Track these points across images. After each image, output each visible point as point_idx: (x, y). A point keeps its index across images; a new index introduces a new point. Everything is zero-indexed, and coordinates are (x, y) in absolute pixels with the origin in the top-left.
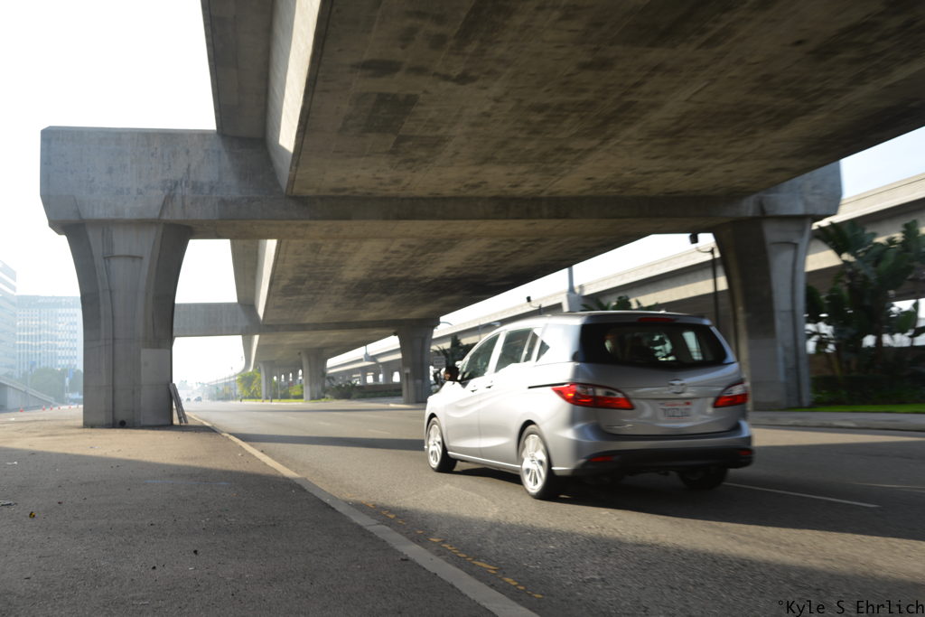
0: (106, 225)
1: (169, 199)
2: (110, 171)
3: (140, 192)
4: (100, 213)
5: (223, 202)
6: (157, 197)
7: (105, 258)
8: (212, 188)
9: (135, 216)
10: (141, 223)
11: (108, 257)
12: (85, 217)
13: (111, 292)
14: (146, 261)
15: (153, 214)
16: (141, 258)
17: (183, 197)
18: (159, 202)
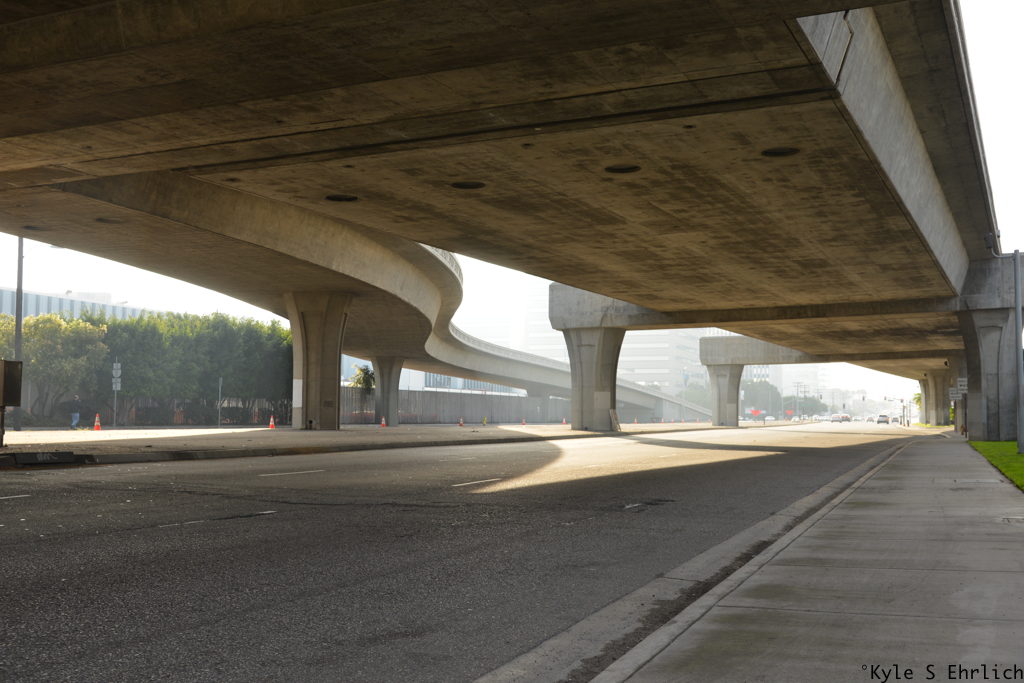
0: (579, 330)
1: (605, 316)
2: (579, 303)
3: (591, 314)
4: (573, 325)
5: (630, 316)
6: (599, 316)
7: (579, 346)
8: (625, 310)
9: (590, 326)
10: (592, 329)
11: (580, 346)
12: (569, 326)
13: (581, 363)
14: (596, 348)
15: (597, 324)
16: (594, 346)
17: (611, 315)
18: (599, 318)
